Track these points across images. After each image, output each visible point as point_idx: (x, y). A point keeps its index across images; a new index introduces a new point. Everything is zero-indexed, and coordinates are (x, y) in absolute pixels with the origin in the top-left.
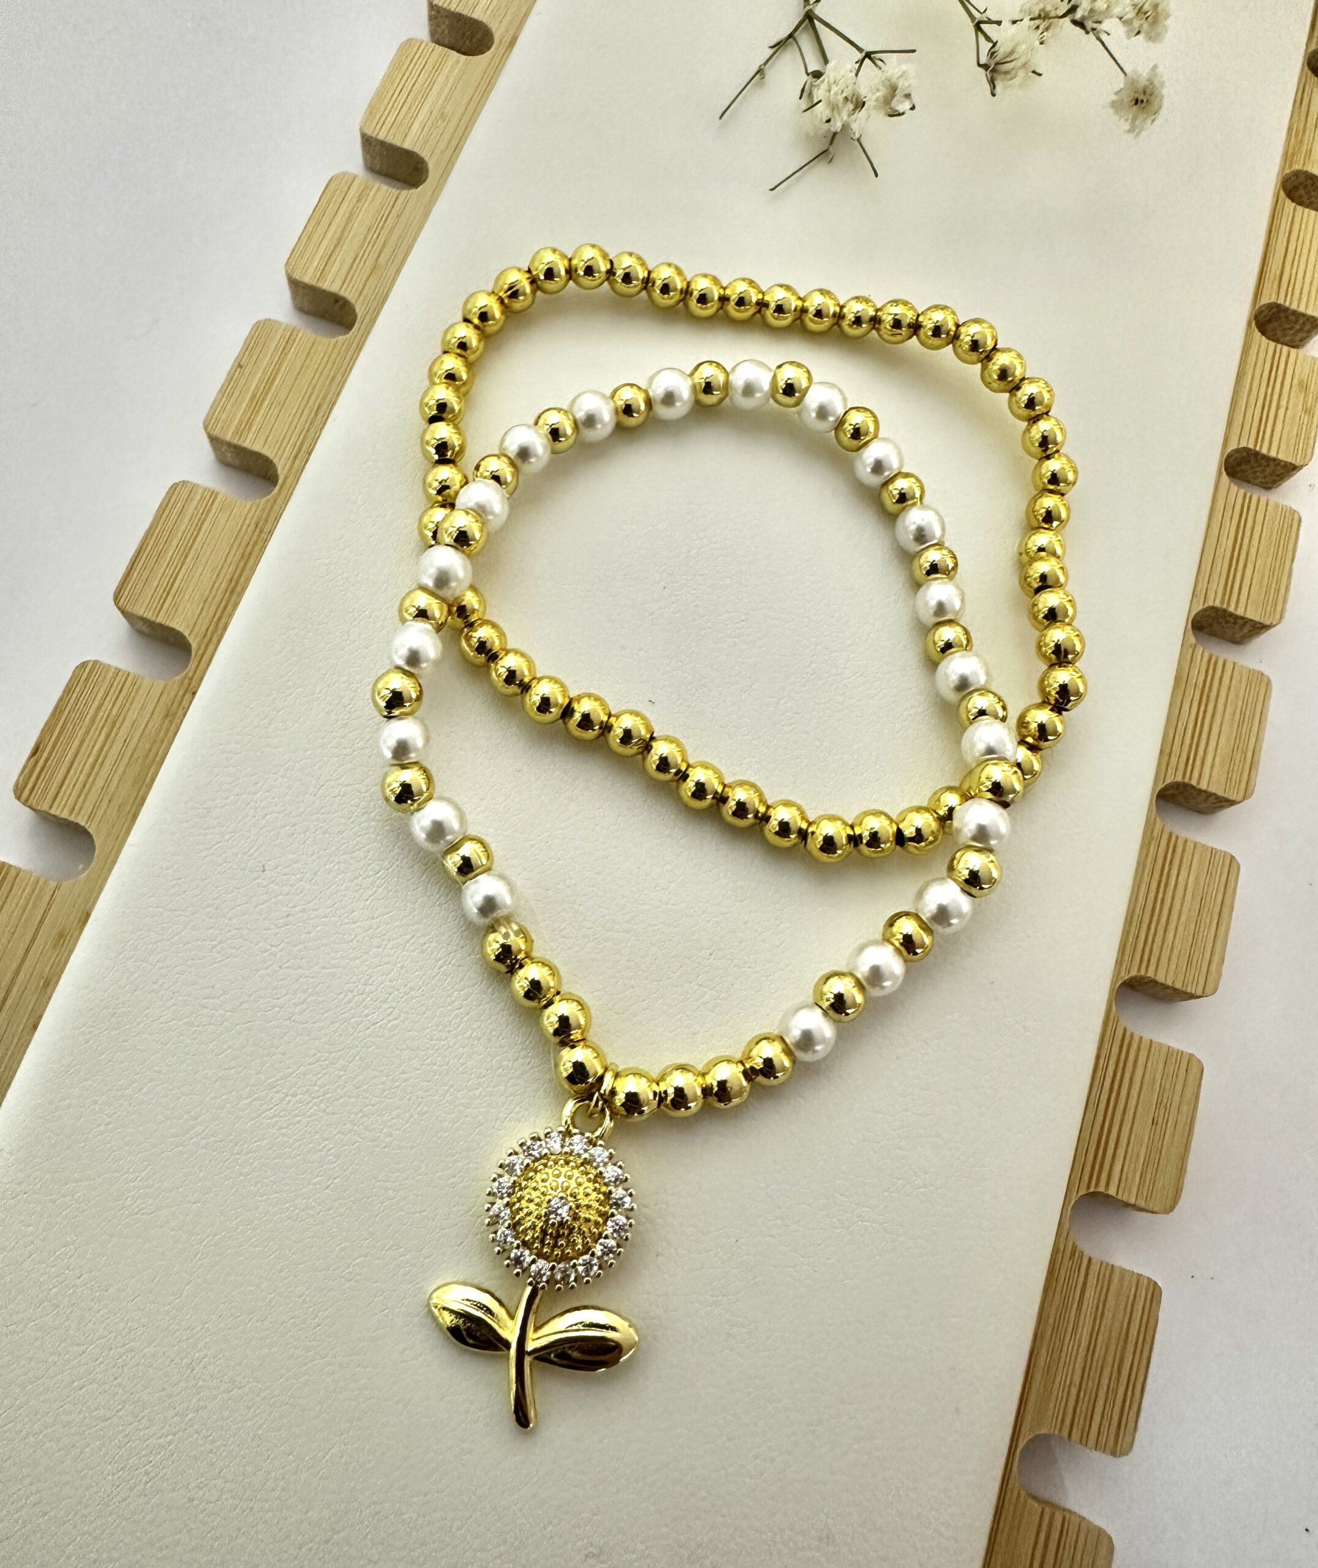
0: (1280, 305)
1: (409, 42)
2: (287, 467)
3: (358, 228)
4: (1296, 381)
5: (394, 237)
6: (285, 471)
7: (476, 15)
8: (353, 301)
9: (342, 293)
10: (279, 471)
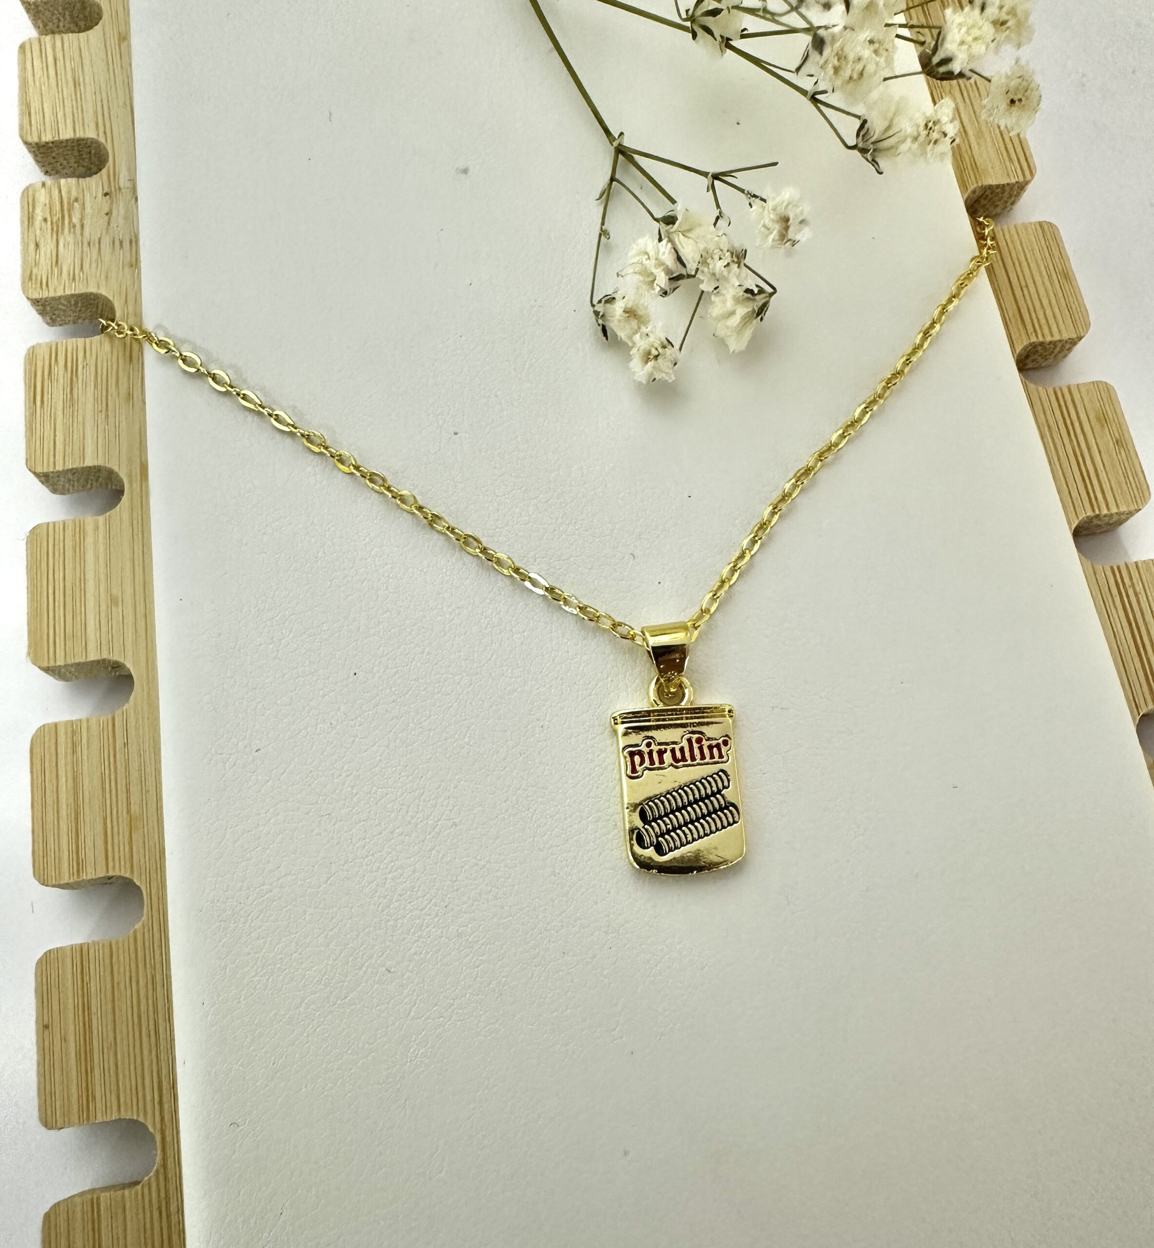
0: (1034, 343)
1: (33, 531)
2: (158, 1119)
3: (90, 784)
4: (1093, 421)
5: (134, 775)
6: (158, 1126)
7: (89, 462)
8: (127, 875)
9: (111, 874)
10: (151, 1130)
